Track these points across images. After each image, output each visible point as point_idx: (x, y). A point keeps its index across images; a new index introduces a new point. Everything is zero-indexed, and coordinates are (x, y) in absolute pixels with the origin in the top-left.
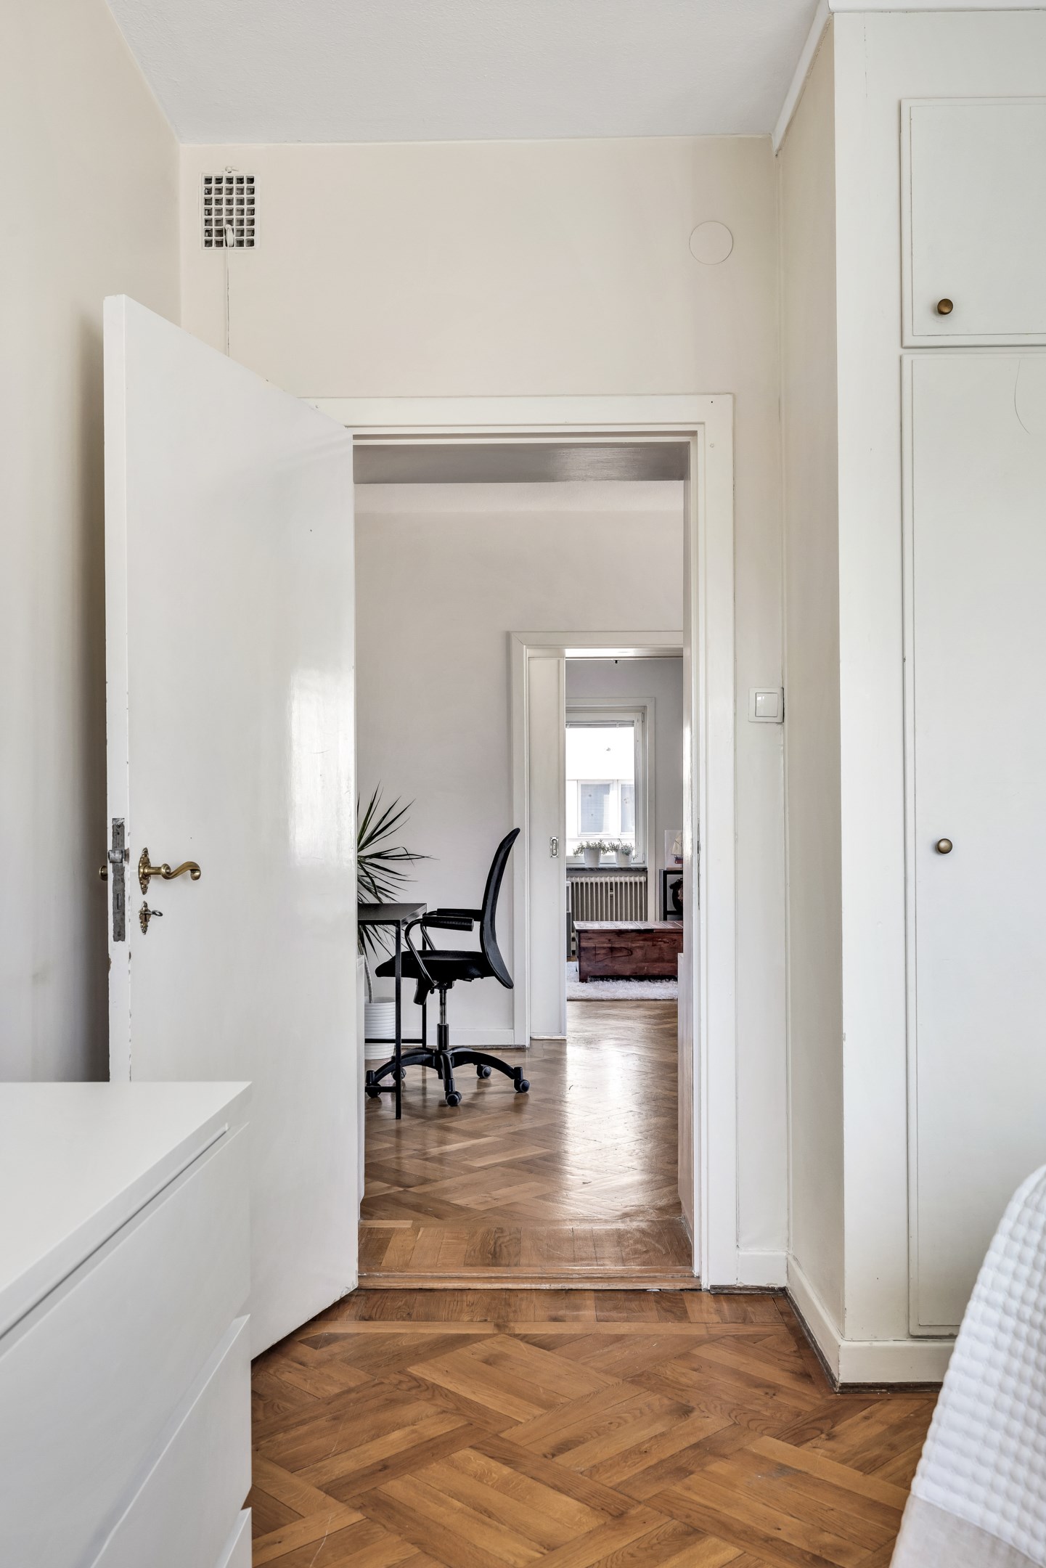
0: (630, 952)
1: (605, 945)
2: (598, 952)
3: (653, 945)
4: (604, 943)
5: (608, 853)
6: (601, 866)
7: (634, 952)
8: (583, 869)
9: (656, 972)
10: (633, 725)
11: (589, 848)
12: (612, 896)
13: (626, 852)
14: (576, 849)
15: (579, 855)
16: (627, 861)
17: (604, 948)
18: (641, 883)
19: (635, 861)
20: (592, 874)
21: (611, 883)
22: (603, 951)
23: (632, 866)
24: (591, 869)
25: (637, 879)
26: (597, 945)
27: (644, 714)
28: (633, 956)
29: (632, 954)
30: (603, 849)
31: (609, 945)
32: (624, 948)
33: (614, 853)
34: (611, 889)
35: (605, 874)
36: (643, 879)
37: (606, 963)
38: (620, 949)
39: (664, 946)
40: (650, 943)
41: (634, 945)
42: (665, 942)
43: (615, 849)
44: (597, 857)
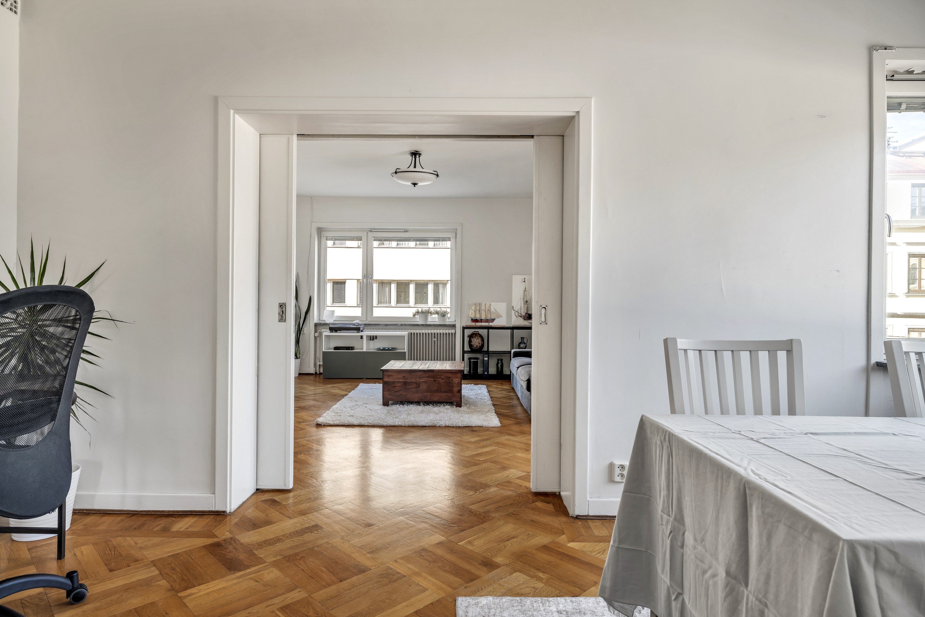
0: (418, 385)
1: (401, 380)
2: (396, 385)
3: (434, 381)
4: (400, 378)
5: (433, 315)
6: (428, 323)
7: (421, 386)
8: (418, 325)
9: (436, 399)
10: (450, 240)
11: (422, 312)
12: (435, 341)
13: (443, 315)
14: (414, 312)
15: (416, 316)
16: (444, 320)
17: (400, 382)
18: (452, 334)
19: (450, 320)
20: (421, 328)
21: (435, 334)
22: (399, 385)
23: (447, 323)
24: (423, 325)
25: (450, 331)
26: (395, 380)
27: (456, 234)
28: (420, 388)
29: (419, 386)
30: (431, 313)
31: (404, 380)
32: (414, 382)
33: (436, 316)
34: (435, 337)
35: (431, 328)
36: (453, 331)
37: (401, 393)
38: (411, 383)
39: (441, 381)
40: (432, 380)
41: (421, 381)
42: (442, 379)
43: (437, 313)
44: (426, 318)
